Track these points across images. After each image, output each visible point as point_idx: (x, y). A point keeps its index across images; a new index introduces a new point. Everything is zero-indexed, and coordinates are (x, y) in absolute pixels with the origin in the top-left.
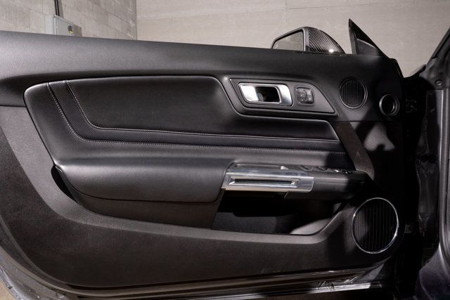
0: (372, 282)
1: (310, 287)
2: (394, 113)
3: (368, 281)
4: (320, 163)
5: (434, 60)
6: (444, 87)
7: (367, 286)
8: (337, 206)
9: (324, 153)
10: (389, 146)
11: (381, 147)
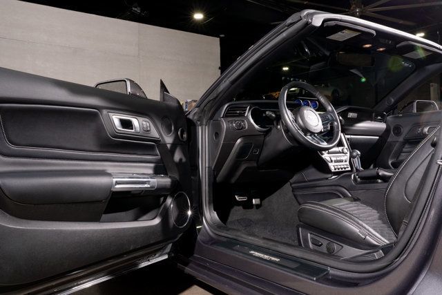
0: (169, 254)
1: (137, 265)
2: (185, 140)
3: (166, 254)
4: (151, 171)
5: (197, 109)
6: (201, 125)
7: (166, 257)
8: (162, 199)
9: (152, 165)
10: (184, 160)
11: (181, 160)
